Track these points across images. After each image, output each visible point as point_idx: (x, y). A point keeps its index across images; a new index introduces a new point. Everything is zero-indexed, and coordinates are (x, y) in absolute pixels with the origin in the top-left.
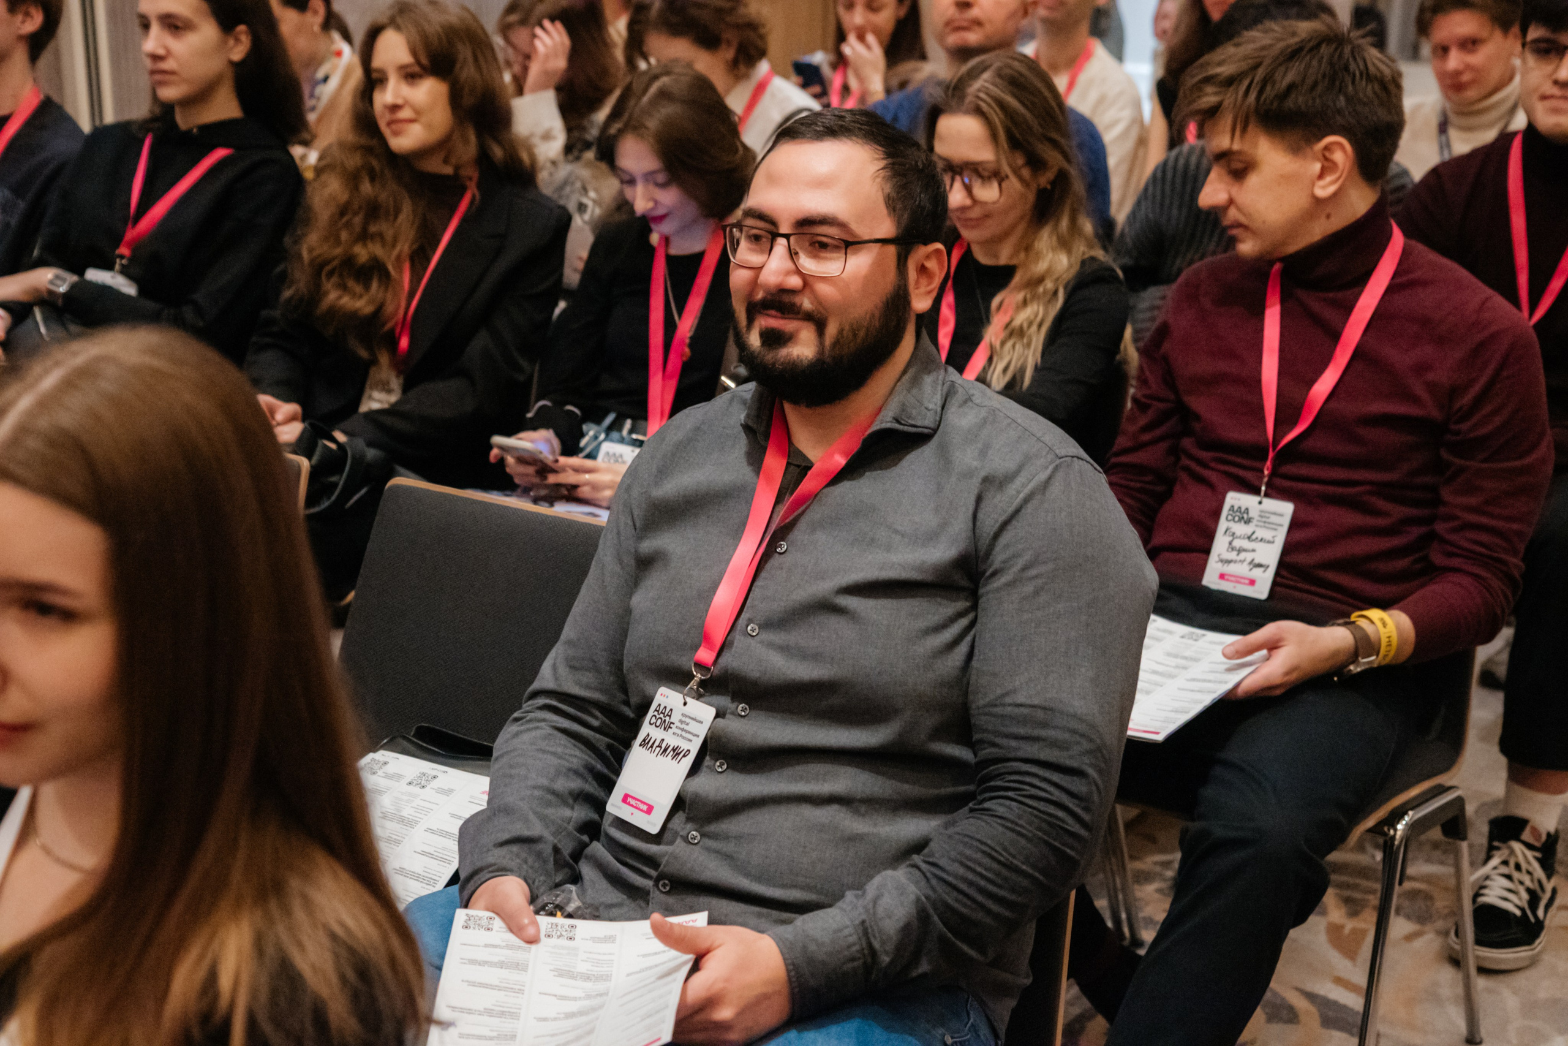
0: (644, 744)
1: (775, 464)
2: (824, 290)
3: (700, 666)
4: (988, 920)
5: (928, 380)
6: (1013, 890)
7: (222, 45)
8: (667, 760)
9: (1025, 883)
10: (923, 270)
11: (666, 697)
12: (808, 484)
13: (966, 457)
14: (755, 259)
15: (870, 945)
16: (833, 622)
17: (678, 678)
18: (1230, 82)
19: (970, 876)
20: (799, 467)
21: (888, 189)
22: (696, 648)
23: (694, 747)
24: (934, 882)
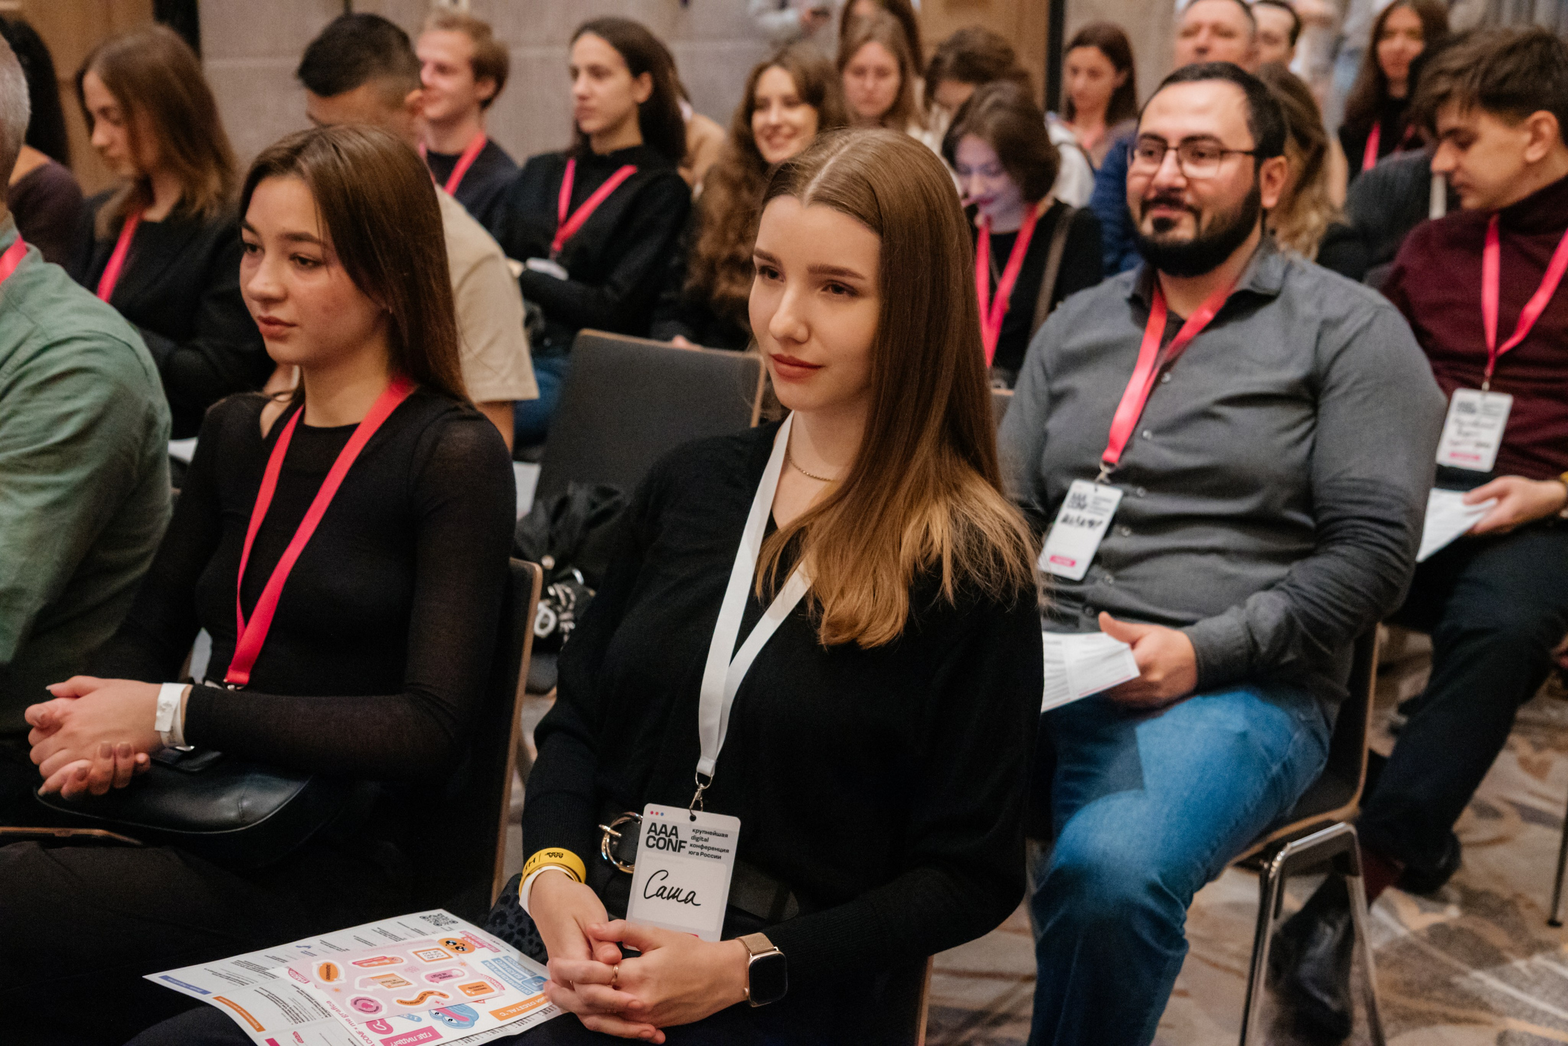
0: (1065, 520)
1: (1157, 323)
2: (1202, 188)
3: (1108, 464)
4: (1337, 626)
5: (1272, 259)
6: (1353, 605)
7: (631, 90)
8: (1085, 530)
9: (1361, 600)
10: (1270, 177)
11: (1079, 487)
12: (1185, 332)
13: (1306, 308)
14: (1149, 168)
15: (1252, 637)
16: (1211, 426)
17: (1090, 473)
18: (1459, 73)
19: (1324, 594)
20: (1176, 323)
21: (1249, 115)
22: (1102, 451)
23: (1106, 519)
24: (1295, 597)
